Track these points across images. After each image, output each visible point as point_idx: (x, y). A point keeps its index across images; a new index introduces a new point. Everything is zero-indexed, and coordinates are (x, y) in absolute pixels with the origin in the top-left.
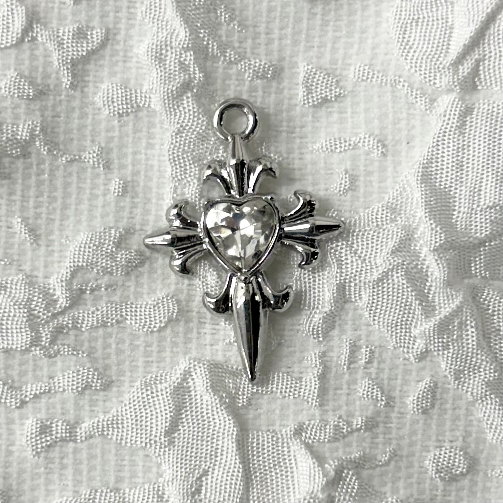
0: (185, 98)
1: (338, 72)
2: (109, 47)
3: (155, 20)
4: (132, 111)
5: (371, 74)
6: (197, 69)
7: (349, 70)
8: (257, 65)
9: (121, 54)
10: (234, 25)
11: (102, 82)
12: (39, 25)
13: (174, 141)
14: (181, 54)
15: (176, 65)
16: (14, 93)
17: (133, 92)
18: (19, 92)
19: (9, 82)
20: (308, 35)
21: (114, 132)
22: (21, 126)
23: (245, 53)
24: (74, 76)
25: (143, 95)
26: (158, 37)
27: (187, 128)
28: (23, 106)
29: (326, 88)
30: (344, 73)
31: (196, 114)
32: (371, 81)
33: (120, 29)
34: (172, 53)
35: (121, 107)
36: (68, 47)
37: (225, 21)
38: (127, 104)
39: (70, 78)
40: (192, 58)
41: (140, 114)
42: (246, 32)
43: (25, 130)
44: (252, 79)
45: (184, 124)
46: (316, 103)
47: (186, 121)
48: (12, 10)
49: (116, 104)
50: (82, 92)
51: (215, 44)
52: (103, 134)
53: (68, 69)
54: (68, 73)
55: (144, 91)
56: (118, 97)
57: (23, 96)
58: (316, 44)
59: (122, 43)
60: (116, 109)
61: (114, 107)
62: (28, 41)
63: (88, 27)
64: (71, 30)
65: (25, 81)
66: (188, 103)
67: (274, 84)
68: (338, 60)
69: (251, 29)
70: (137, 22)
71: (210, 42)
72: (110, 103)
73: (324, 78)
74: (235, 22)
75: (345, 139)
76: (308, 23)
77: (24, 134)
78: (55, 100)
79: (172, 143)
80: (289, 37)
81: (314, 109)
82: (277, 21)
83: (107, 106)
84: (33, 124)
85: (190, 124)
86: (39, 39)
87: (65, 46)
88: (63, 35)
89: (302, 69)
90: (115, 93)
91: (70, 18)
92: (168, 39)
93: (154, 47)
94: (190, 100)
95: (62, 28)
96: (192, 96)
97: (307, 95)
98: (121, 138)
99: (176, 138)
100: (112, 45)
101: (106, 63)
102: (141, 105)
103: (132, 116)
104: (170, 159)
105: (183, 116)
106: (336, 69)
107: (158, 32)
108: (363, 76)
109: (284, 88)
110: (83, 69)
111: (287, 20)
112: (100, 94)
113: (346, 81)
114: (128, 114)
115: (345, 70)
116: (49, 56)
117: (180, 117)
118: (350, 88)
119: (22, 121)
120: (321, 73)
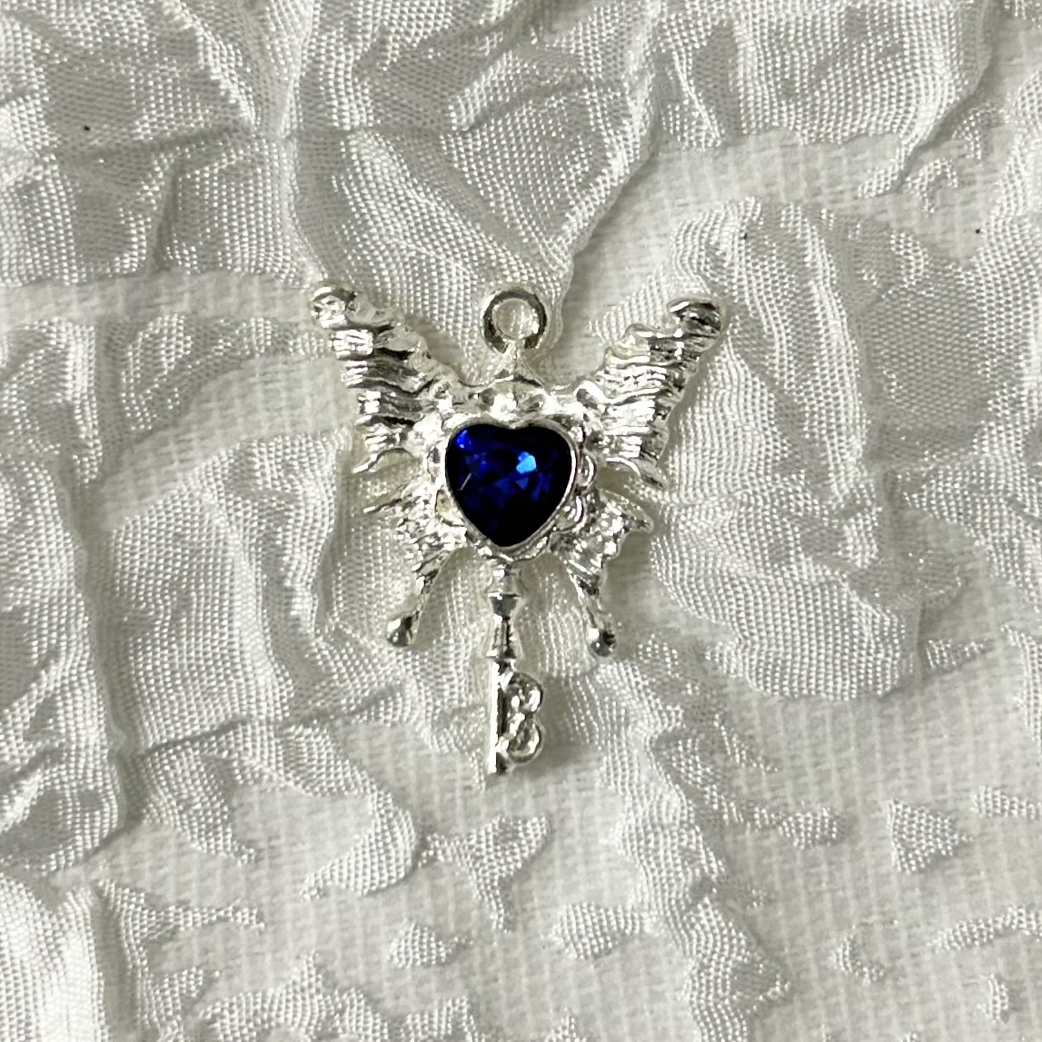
0: (700, 907)
1: (950, 806)
2: (556, 844)
3: (627, 786)
4: (614, 946)
5: (1008, 802)
6: (711, 854)
7: (968, 799)
8: (811, 822)
9: (579, 850)
10: (758, 764)
11: (555, 905)
12: (436, 835)
13: (697, 985)
14: (680, 834)
15: (676, 855)
16: (415, 960)
17: (611, 913)
18: (422, 957)
19: (403, 943)
20: (884, 753)
21: (591, 985)
22: (436, 1014)
23: (786, 805)
24: (509, 905)
25: (628, 915)
26: (635, 812)
27: (715, 957)
28: (434, 978)
29: (935, 836)
30: (962, 805)
31: (725, 932)
32: (1010, 814)
33: (569, 810)
34: (665, 836)
35: (594, 942)
36: (490, 860)
37: (741, 761)
38: (604, 935)
39: (502, 911)
40: (700, 838)
41: (630, 947)
42: (780, 770)
43: (444, 1020)
44: (807, 846)
45: (709, 952)
46: (923, 866)
47: (710, 945)
48: (389, 821)
49: (585, 940)
50: (526, 929)
51: (732, 804)
52: (573, 993)
53: (496, 897)
54: (497, 904)
55: (629, 907)
56: (586, 927)
57: (430, 960)
58: (901, 765)
59: (577, 832)
60: (588, 947)
61: (584, 945)
62: (423, 866)
63: (516, 818)
64: (490, 830)
65: (430, 936)
66: (708, 915)
67: (845, 846)
68: (945, 785)
69: (787, 763)
70: (597, 793)
71: (724, 804)
72: (576, 938)
73: (928, 821)
74: (760, 759)
75: (985, 920)
76: (882, 734)
77: (443, 1027)
78: (482, 953)
79: (694, 988)
80: (854, 762)
81: (922, 876)
82: (830, 739)
83: (572, 945)
84: (454, 1005)
85: (718, 950)
86: (441, 858)
87: (485, 860)
88: (479, 842)
89: (889, 812)
90: (581, 920)
91: (484, 809)
92: (655, 813)
93: (633, 830)
94: (710, 910)
95: (474, 831)
96: (711, 901)
97: (906, 854)
98: (604, 992)
99: (700, 978)
100: (562, 839)
101: (558, 871)
102: (628, 932)
103: (617, 954)
104: (695, 1017)
105: (703, 938)
106: (945, 801)
107: (635, 805)
108: (995, 807)
109: (862, 850)
110: (521, 892)
111: (844, 736)
112: (557, 927)
113: (967, 818)
114: (609, 952)
115: (961, 799)
116: (462, 883)
117: (699, 940)
118: (975, 832)
119: (436, 1003)
120: (922, 812)
